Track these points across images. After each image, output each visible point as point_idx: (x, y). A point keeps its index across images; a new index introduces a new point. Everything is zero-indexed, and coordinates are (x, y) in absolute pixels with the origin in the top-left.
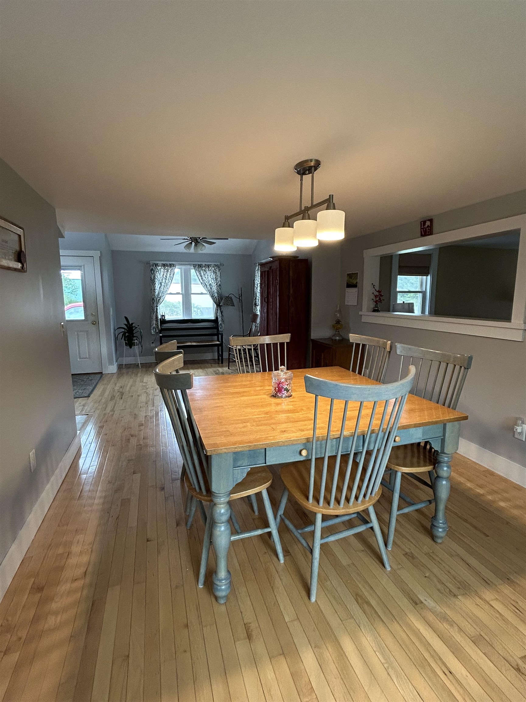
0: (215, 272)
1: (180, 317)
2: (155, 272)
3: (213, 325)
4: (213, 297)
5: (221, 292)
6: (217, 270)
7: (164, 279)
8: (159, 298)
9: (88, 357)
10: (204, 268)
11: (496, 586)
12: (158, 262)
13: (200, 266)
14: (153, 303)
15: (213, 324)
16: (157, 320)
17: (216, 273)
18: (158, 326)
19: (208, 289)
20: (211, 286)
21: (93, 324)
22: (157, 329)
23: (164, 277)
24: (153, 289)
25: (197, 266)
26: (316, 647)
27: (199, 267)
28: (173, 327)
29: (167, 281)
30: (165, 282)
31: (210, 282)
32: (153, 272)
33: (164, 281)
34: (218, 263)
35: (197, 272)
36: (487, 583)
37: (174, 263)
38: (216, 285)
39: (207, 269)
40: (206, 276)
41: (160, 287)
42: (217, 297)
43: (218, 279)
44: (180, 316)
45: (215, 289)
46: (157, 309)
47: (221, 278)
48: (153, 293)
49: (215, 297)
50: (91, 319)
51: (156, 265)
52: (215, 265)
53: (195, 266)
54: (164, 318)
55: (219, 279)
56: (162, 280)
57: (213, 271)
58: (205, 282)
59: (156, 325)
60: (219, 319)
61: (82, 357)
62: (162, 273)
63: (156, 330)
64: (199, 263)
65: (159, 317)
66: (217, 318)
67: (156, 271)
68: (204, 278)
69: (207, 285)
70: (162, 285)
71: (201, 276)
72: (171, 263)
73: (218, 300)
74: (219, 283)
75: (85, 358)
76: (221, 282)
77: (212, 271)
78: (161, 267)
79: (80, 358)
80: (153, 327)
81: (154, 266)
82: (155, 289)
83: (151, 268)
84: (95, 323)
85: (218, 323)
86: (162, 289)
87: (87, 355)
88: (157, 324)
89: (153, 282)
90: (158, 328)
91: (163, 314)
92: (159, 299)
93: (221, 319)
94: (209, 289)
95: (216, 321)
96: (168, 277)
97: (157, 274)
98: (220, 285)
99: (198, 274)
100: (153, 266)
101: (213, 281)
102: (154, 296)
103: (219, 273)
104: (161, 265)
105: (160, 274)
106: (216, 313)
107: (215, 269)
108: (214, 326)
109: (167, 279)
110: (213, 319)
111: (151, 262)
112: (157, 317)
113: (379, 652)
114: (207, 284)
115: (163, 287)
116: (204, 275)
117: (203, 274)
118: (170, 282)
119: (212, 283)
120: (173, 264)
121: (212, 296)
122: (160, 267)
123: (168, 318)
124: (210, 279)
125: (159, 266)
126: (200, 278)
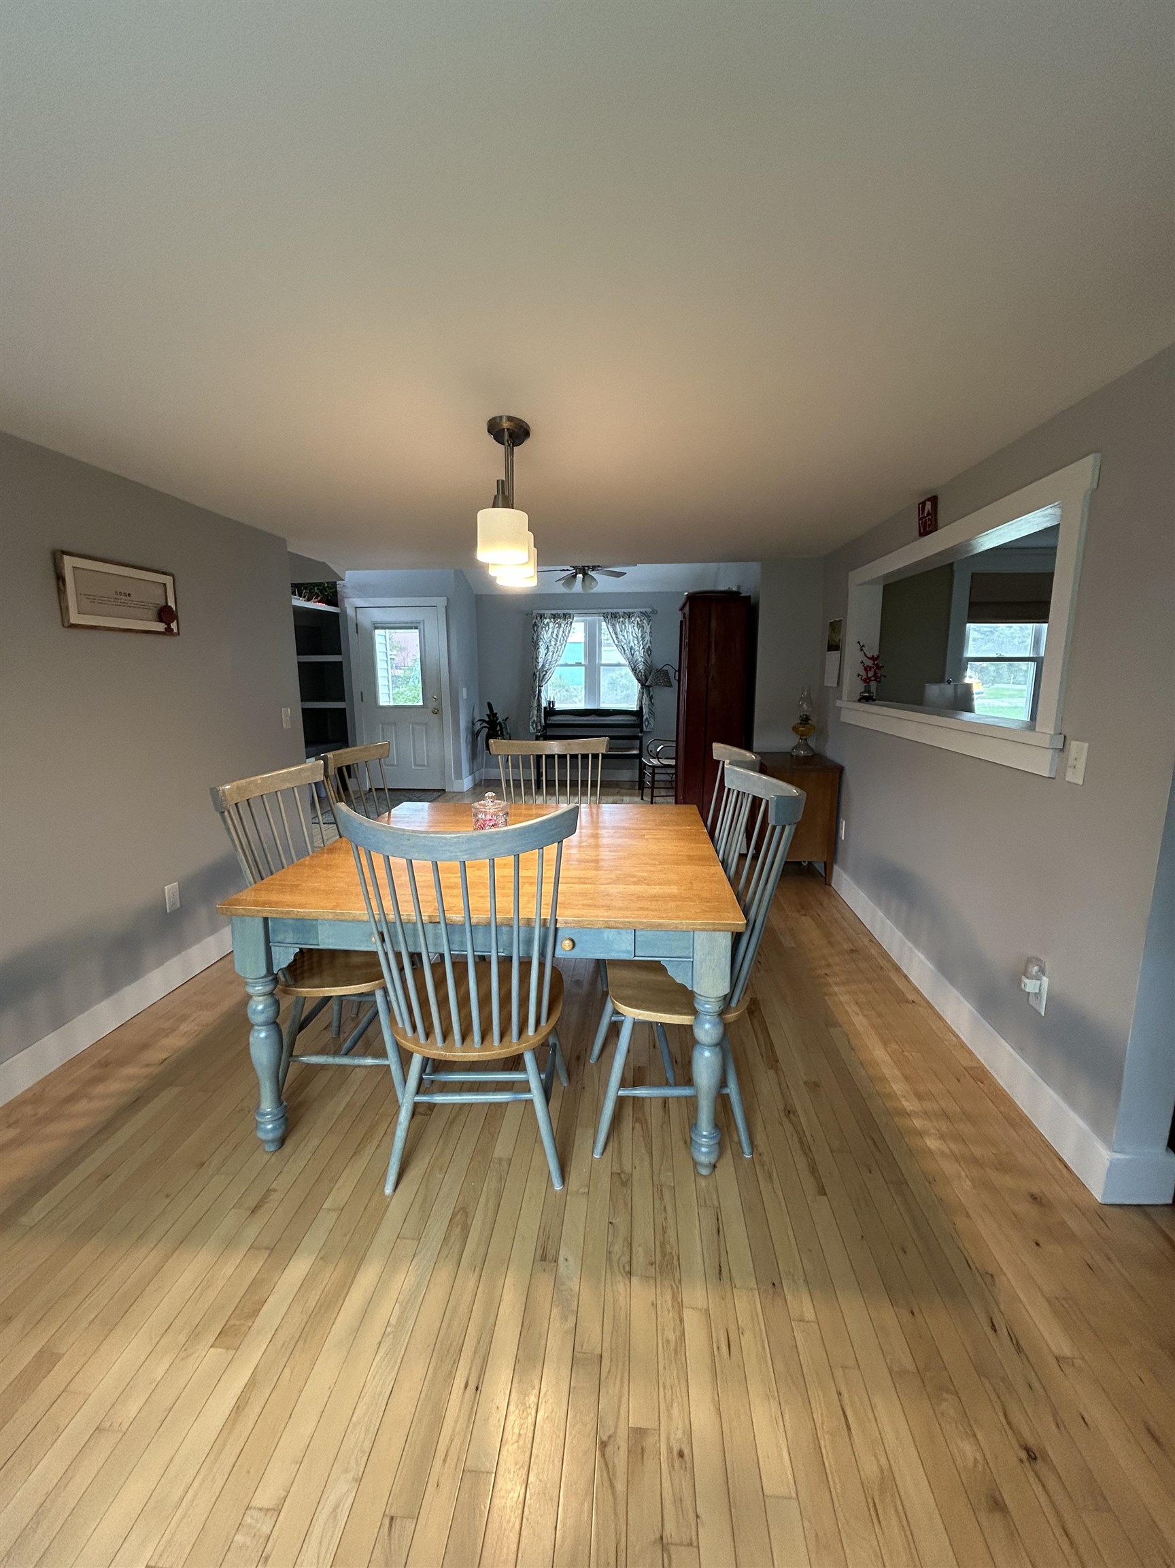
0: (641, 626)
1: (581, 705)
2: (539, 629)
3: (635, 720)
4: (636, 670)
5: (651, 662)
6: (644, 621)
7: (553, 639)
8: (544, 673)
9: (426, 764)
10: (621, 619)
11: (733, 1287)
12: (543, 612)
13: (615, 616)
14: (534, 681)
15: (634, 718)
16: (539, 710)
17: (643, 627)
18: (540, 719)
19: (627, 655)
20: (632, 651)
21: (433, 712)
22: (539, 724)
23: (554, 636)
24: (534, 657)
25: (609, 617)
26: (324, 1258)
27: (612, 617)
28: (564, 722)
29: (558, 642)
30: (555, 645)
31: (632, 644)
32: (537, 628)
33: (553, 643)
34: (649, 610)
35: (609, 626)
36: (720, 1273)
37: (570, 612)
38: (643, 648)
39: (626, 620)
40: (625, 634)
41: (546, 654)
42: (642, 671)
43: (646, 639)
44: (579, 703)
45: (639, 655)
46: (540, 691)
47: (651, 636)
48: (535, 663)
49: (640, 671)
50: (432, 704)
51: (542, 616)
52: (641, 612)
53: (605, 616)
54: (553, 706)
55: (648, 638)
56: (550, 641)
57: (638, 623)
58: (623, 644)
59: (537, 717)
60: (645, 710)
61: (417, 763)
62: (551, 630)
63: (537, 726)
64: (614, 611)
65: (544, 704)
66: (641, 708)
67: (540, 627)
68: (621, 637)
69: (626, 649)
70: (550, 650)
71: (616, 634)
72: (566, 612)
73: (643, 677)
74: (647, 646)
75: (422, 766)
76: (651, 643)
77: (636, 625)
78: (550, 618)
79: (416, 765)
80: (533, 720)
81: (539, 618)
82: (537, 658)
83: (534, 621)
84: (436, 712)
85: (642, 716)
86: (550, 658)
87: (426, 762)
88: (539, 717)
89: (536, 646)
90: (540, 722)
91: (552, 700)
92: (545, 675)
93: (647, 710)
94: (629, 656)
95: (638, 714)
96: (560, 636)
97: (544, 632)
98: (649, 649)
99: (611, 630)
100: (537, 618)
101: (636, 642)
102: (536, 668)
103: (649, 627)
104: (549, 615)
105: (548, 633)
106: (640, 700)
107: (641, 620)
108: (637, 722)
109: (559, 640)
110: (635, 709)
111: (535, 612)
112: (539, 705)
113: (401, 1305)
114: (625, 646)
115: (551, 654)
116: (621, 631)
117: (619, 630)
118: (563, 646)
119: (635, 645)
120: (570, 614)
121: (634, 670)
122: (548, 620)
123: (558, 707)
124: (631, 638)
125: (546, 619)
126: (614, 636)
